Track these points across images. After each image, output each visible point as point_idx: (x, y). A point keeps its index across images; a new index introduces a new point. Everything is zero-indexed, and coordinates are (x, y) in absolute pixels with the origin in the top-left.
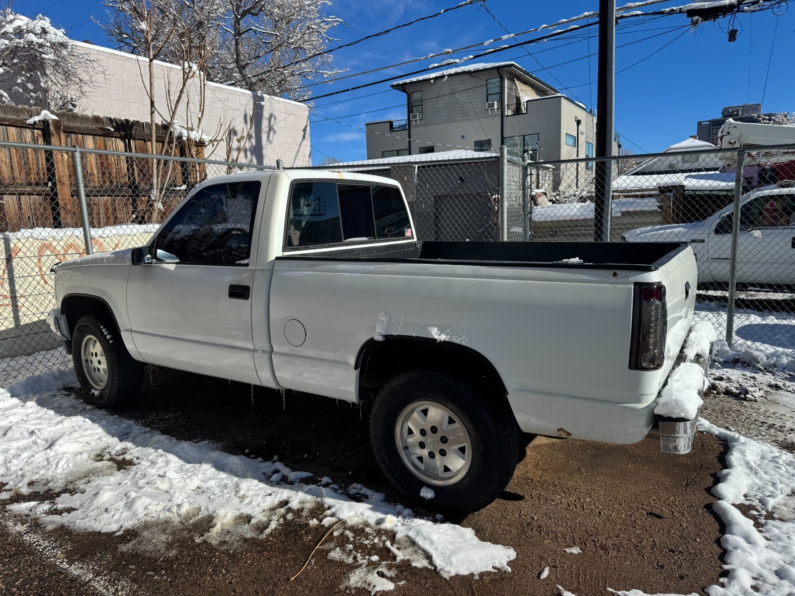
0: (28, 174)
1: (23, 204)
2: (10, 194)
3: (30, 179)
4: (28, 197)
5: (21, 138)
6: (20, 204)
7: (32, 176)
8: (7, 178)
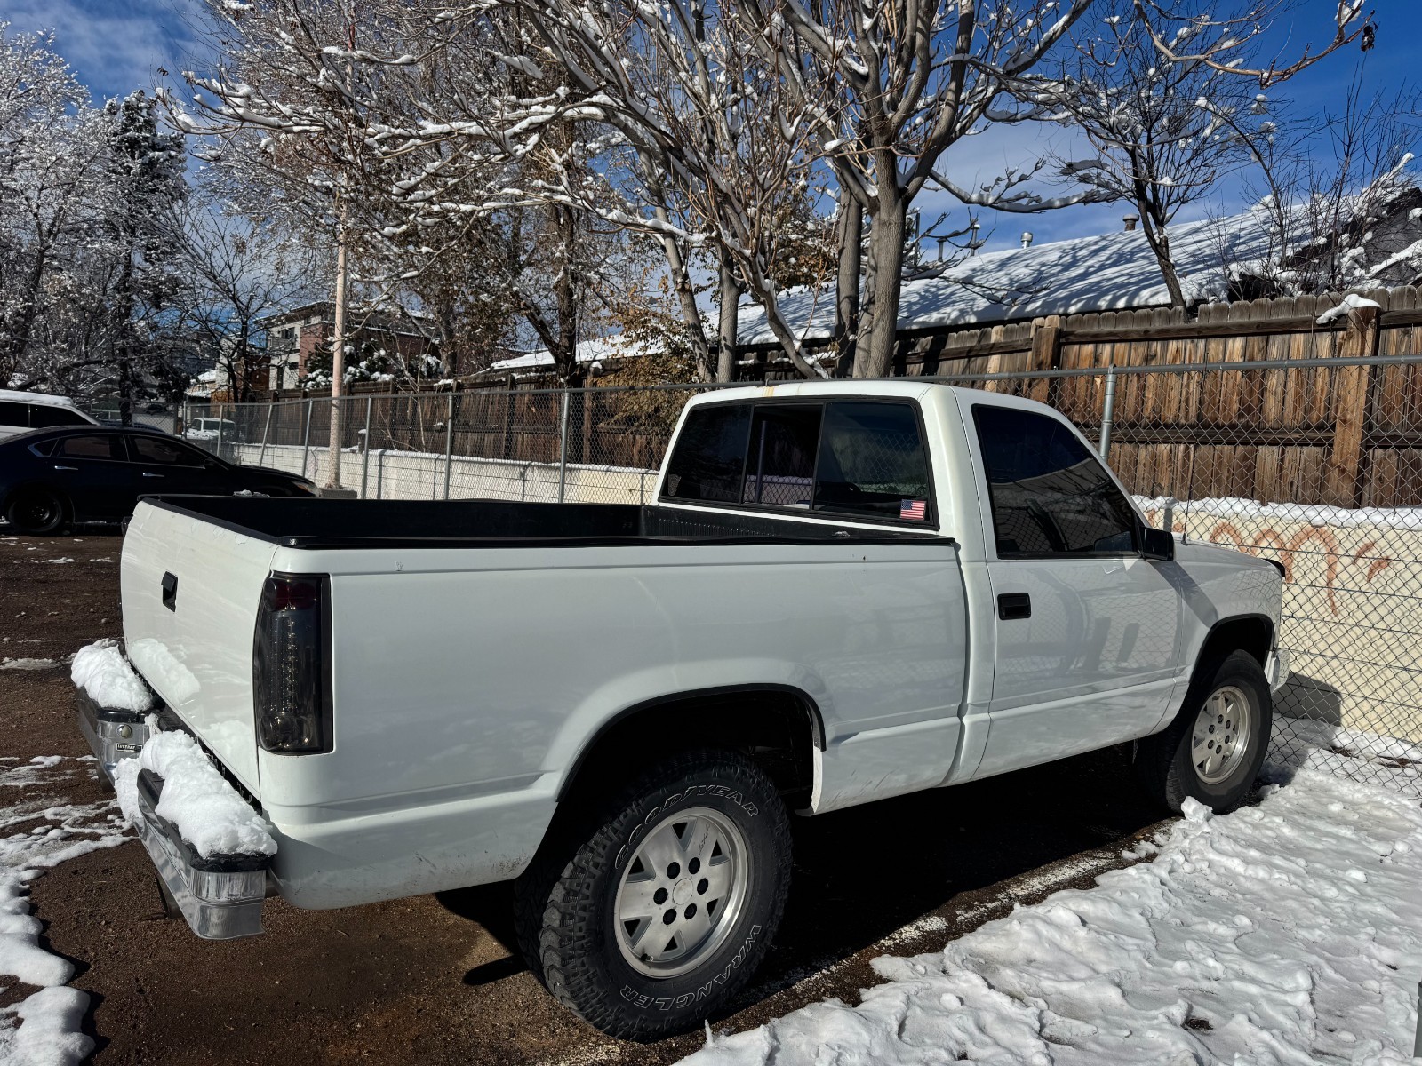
0: (1308, 410)
1: (1286, 461)
2: (1270, 444)
3: (1310, 418)
4: (1299, 449)
5: (1310, 348)
6: (1282, 460)
7: (1315, 415)
8: (1272, 417)
